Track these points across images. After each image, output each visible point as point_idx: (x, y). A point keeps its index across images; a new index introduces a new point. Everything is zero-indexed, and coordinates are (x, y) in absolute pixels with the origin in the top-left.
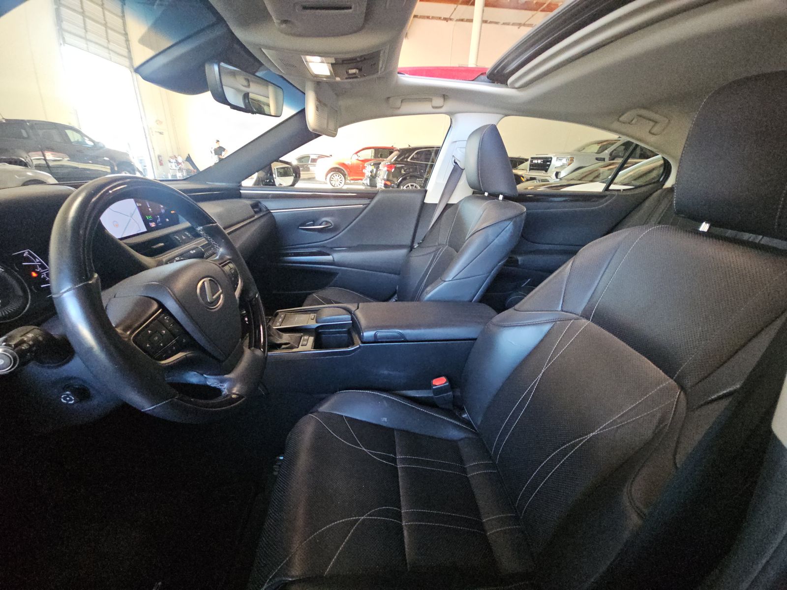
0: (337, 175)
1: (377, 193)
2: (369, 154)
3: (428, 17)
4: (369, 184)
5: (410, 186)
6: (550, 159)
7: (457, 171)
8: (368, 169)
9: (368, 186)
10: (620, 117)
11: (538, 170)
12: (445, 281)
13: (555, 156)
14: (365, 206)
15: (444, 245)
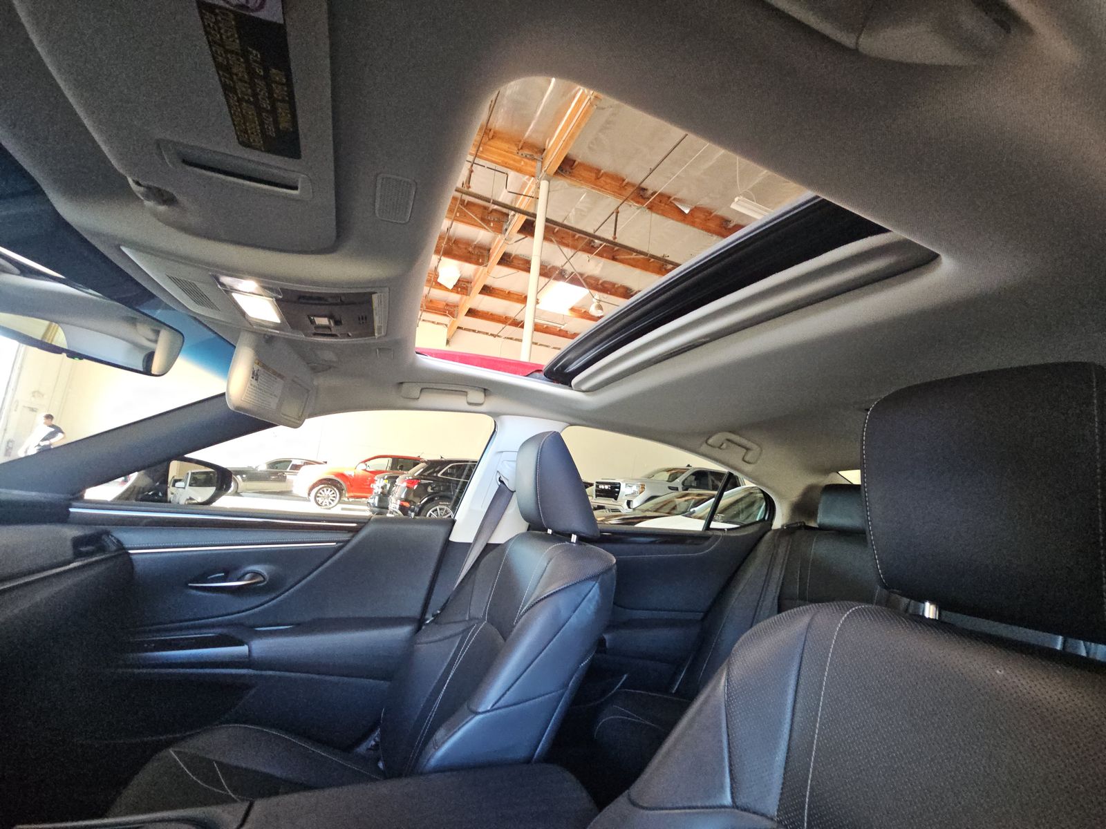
0: (329, 489)
1: (367, 523)
2: (385, 464)
3: (474, 331)
4: (376, 505)
5: (438, 510)
6: (618, 485)
7: (503, 494)
8: (379, 485)
9: (374, 506)
10: (708, 439)
11: (605, 497)
12: (477, 713)
13: (624, 481)
14: (339, 544)
15: (481, 621)
